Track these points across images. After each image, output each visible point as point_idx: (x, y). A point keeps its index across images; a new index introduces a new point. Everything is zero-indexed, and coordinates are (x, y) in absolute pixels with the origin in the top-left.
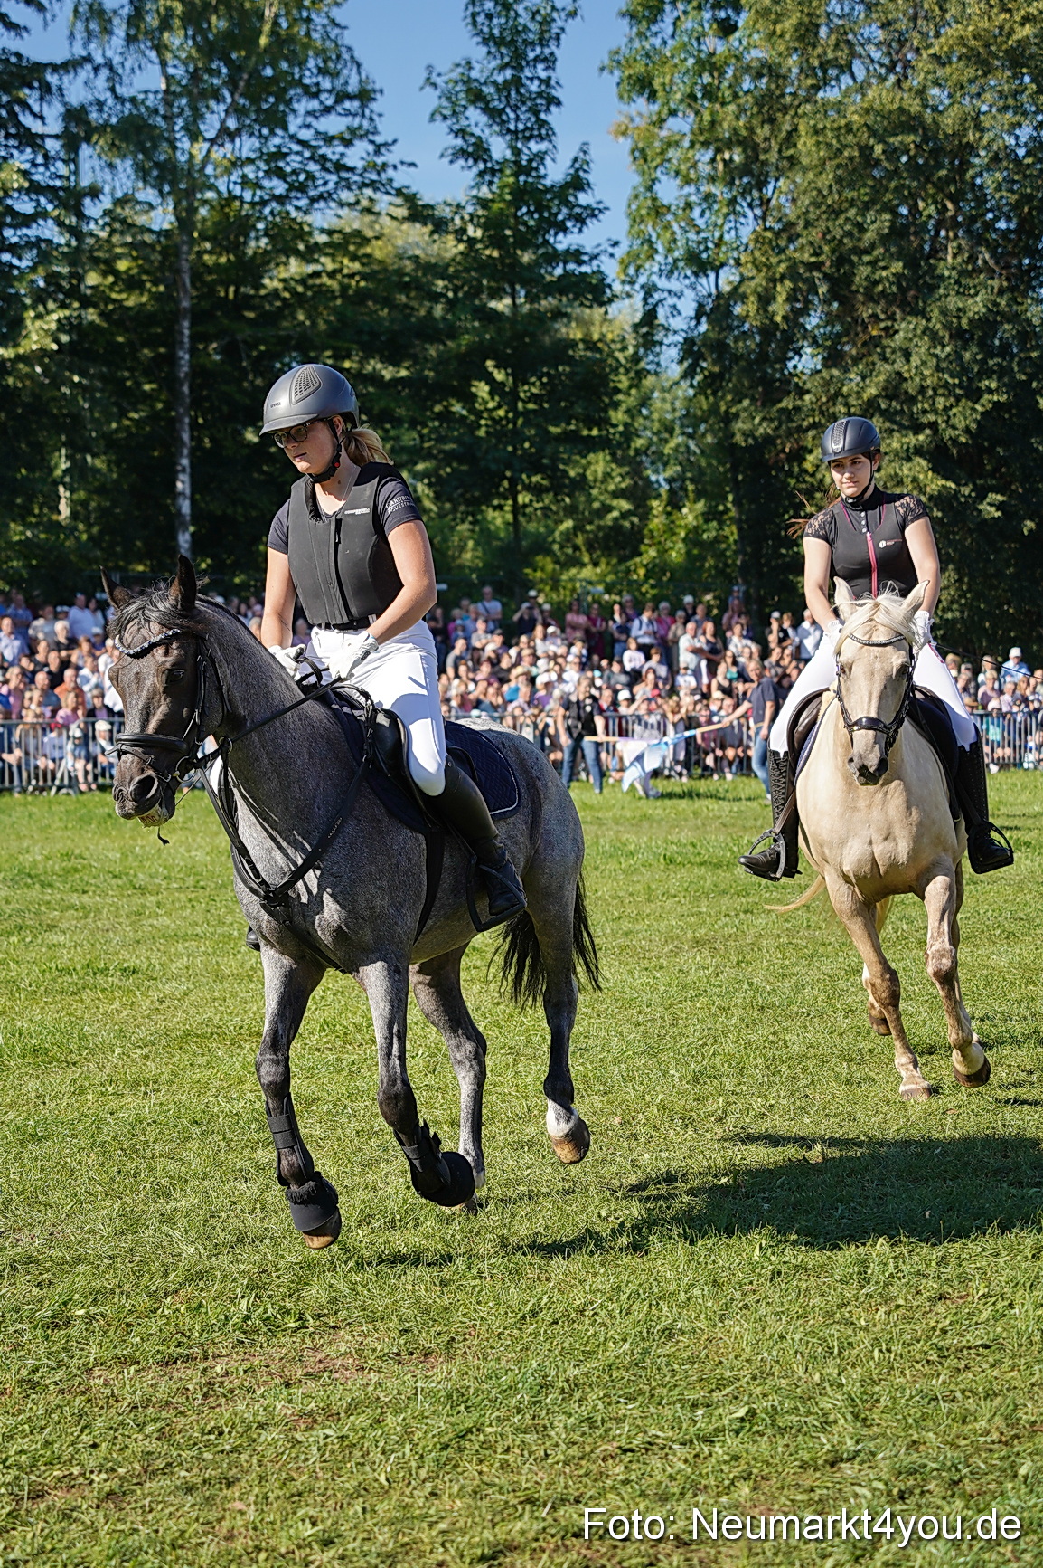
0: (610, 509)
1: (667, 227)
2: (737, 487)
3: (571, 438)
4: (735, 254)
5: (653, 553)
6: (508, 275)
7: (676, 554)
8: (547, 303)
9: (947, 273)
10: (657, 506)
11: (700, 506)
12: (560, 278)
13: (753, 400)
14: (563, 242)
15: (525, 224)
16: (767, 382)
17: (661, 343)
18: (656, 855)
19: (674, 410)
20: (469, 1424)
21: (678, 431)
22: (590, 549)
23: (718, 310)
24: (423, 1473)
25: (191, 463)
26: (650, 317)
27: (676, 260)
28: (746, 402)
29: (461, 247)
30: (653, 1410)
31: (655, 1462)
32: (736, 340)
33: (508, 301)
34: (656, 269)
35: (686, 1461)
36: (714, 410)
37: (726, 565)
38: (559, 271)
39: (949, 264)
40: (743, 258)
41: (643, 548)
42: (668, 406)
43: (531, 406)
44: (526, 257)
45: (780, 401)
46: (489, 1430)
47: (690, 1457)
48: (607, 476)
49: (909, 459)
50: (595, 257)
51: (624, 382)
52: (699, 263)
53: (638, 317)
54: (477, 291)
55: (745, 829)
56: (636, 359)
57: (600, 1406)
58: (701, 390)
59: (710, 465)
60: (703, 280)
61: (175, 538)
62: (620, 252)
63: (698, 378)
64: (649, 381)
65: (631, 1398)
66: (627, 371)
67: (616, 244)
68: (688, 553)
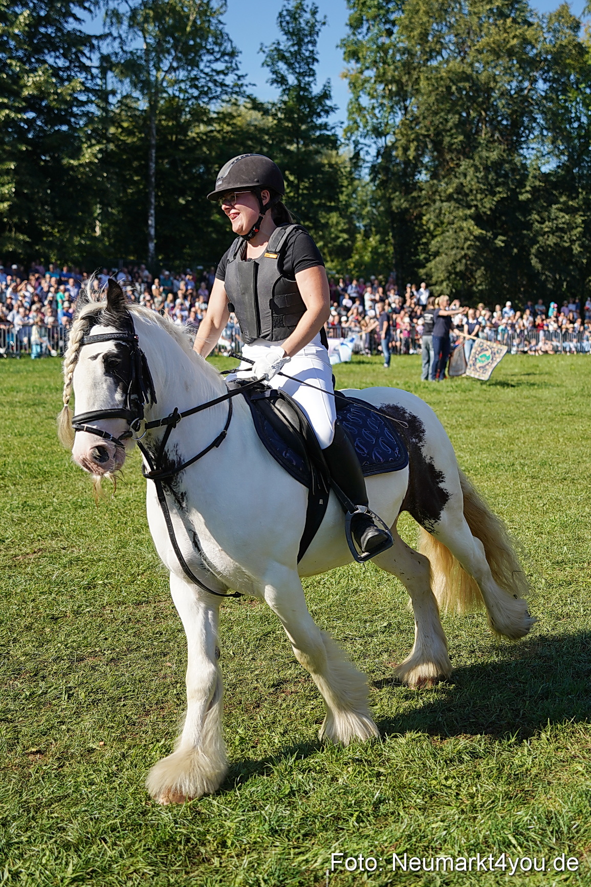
0: (338, 237)
1: (364, 116)
2: (393, 229)
3: (322, 206)
4: (393, 130)
5: (357, 257)
6: (295, 134)
7: (367, 258)
8: (313, 147)
9: (482, 141)
10: (359, 237)
11: (378, 237)
12: (318, 136)
13: (401, 192)
14: (319, 121)
15: (303, 113)
16: (406, 185)
17: (361, 167)
19: (367, 195)
20: (269, 630)
21: (369, 204)
22: (330, 254)
23: (385, 153)
24: (249, 650)
25: (156, 213)
26: (357, 155)
27: (368, 131)
28: (397, 193)
29: (275, 122)
30: (348, 624)
31: (349, 645)
32: (394, 166)
33: (295, 145)
34: (359, 134)
35: (361, 645)
36: (384, 196)
37: (389, 263)
38: (318, 133)
39: (483, 137)
40: (397, 131)
41: (353, 255)
42: (364, 194)
43: (305, 192)
44: (303, 127)
45: (412, 193)
46: (278, 632)
47: (363, 643)
48: (338, 223)
49: (466, 220)
50: (333, 128)
51: (345, 183)
52: (378, 133)
53: (352, 155)
54: (282, 141)
55: (394, 377)
56: (351, 173)
57: (326, 622)
58: (378, 187)
59: (382, 220)
60: (380, 140)
61: (147, 245)
62: (345, 126)
63: (377, 182)
64: (356, 183)
65: (339, 619)
66: (347, 178)
67: (342, 123)
68: (372, 258)
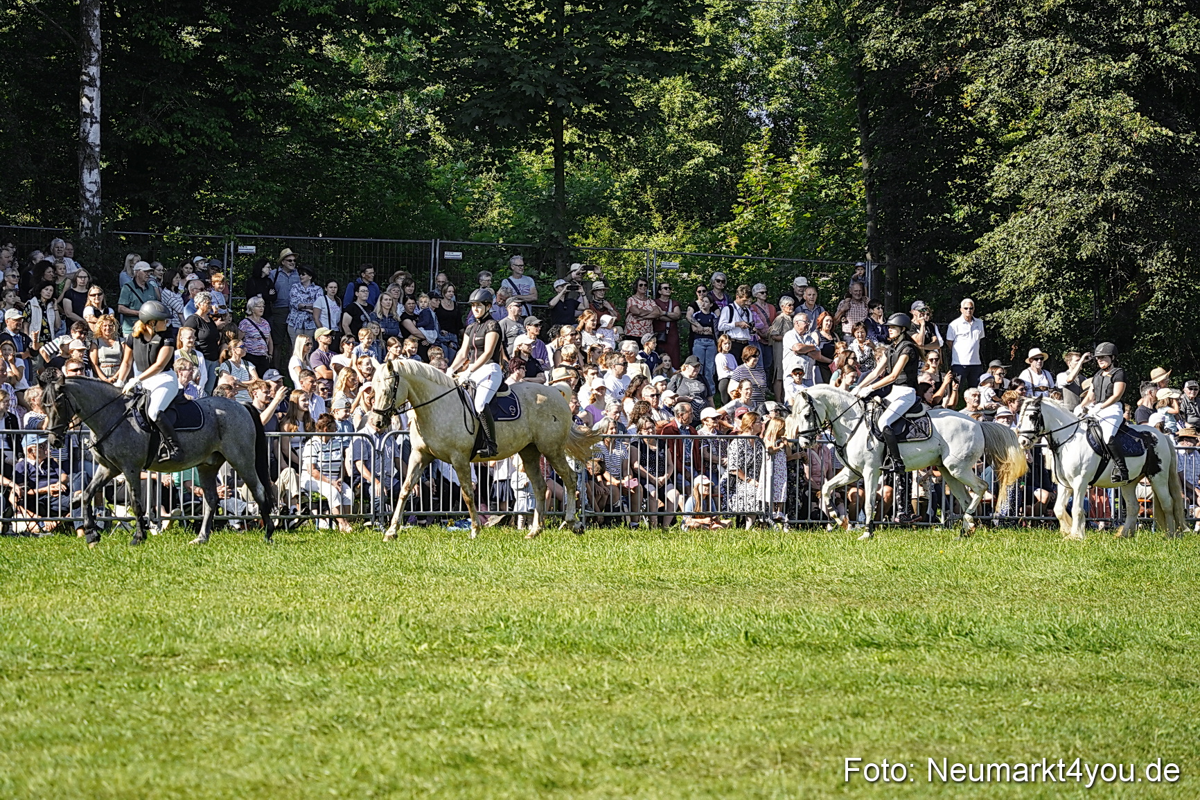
0: (690, 154)
2: (867, 127)
5: (748, 215)
7: (782, 216)
10: (755, 151)
11: (816, 153)
18: (734, 633)
22: (663, 209)
25: (103, 72)
37: (850, 235)
41: (737, 210)
48: (688, 107)
55: (864, 599)
61: (78, 178)
68: (798, 217)
